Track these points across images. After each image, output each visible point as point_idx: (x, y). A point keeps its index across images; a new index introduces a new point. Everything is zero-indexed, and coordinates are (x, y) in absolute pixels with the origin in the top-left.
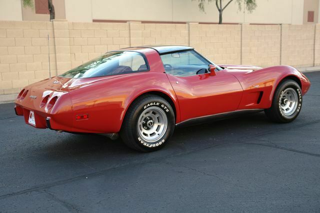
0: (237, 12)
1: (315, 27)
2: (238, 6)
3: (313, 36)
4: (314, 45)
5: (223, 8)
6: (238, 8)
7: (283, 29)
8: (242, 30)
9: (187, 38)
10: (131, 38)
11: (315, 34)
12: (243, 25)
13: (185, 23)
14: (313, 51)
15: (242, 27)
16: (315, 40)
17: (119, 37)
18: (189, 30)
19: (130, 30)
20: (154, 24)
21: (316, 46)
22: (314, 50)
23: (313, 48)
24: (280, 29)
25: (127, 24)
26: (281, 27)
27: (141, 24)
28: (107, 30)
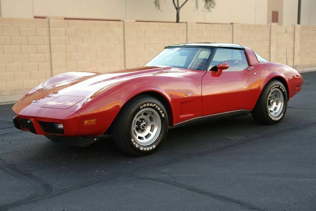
0: (193, 11)
1: (271, 27)
2: (195, 4)
3: (269, 37)
4: (270, 46)
5: (180, 6)
6: (195, 6)
7: (234, 28)
8: (187, 30)
9: (122, 38)
10: (51, 37)
11: (270, 36)
12: (188, 24)
13: (120, 21)
14: (268, 53)
15: (187, 25)
16: (270, 41)
17: (36, 35)
18: (124, 29)
19: (49, 27)
20: (81, 21)
21: (271, 48)
22: (270, 52)
23: (268, 51)
24: (231, 29)
25: (46, 20)
26: (233, 27)
27: (64, 20)
28: (19, 27)
